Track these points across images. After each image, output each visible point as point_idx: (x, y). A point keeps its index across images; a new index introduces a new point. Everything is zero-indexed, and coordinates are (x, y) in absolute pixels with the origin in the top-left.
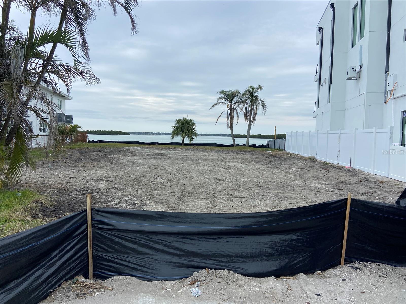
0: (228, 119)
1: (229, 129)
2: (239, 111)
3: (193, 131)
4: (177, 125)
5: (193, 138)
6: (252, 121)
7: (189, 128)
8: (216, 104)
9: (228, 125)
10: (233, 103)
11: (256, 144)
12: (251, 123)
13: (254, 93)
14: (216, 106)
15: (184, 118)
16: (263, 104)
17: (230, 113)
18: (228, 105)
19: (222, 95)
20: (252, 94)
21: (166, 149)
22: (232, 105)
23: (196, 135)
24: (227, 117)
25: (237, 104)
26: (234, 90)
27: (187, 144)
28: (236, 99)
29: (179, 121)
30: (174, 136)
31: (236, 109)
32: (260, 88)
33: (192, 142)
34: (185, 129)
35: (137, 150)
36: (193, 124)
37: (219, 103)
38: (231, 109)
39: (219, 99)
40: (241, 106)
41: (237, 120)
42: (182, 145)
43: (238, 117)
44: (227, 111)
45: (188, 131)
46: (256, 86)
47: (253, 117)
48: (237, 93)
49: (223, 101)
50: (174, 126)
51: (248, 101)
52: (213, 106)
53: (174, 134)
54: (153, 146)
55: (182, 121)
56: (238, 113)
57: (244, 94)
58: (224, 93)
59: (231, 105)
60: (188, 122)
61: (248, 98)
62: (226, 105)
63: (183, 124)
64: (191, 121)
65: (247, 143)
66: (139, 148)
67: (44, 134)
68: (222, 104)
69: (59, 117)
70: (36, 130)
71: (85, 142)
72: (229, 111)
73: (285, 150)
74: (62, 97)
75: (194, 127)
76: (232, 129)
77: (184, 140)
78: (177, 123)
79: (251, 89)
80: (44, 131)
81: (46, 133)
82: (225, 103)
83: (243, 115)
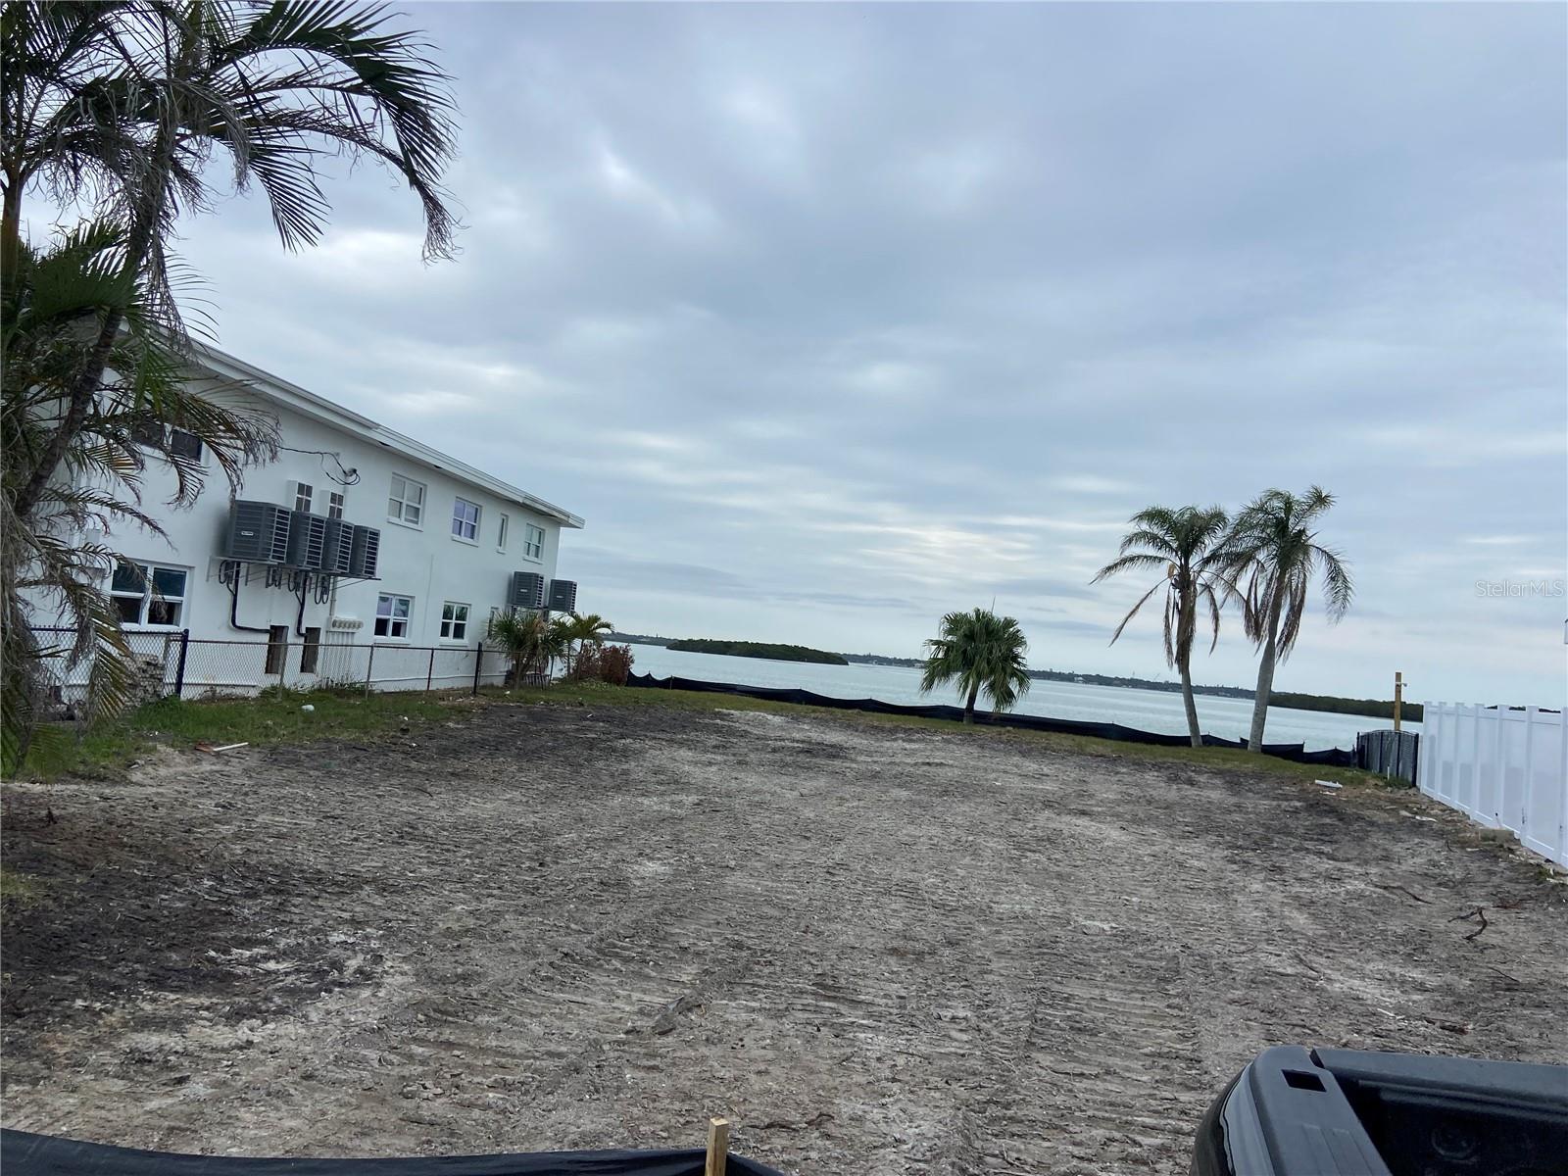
0: (1168, 627)
1: (1176, 666)
2: (1219, 593)
3: (1015, 666)
4: (949, 638)
5: (1011, 695)
6: (1280, 639)
7: (996, 653)
8: (1124, 562)
9: (1170, 652)
10: (1194, 561)
11: (1302, 746)
12: (1277, 650)
13: (1292, 520)
14: (1122, 575)
15: (977, 611)
16: (1336, 575)
17: (1182, 597)
18: (1172, 567)
19: (1145, 526)
20: (1281, 526)
21: (882, 730)
22: (1190, 566)
23: (1024, 677)
24: (1167, 617)
25: (1212, 568)
26: (1204, 507)
27: (982, 718)
28: (1210, 544)
29: (955, 623)
30: (936, 682)
31: (1207, 587)
32: (1320, 500)
33: (1007, 711)
34: (977, 658)
35: (763, 724)
36: (1017, 640)
37: (1132, 559)
38: (1184, 582)
39: (1130, 541)
40: (1227, 574)
41: (1213, 634)
42: (965, 722)
43: (1216, 618)
44: (1166, 593)
45: (989, 663)
46: (1299, 493)
47: (1286, 624)
48: (1218, 517)
49: (1151, 551)
50: (937, 643)
51: (1261, 556)
52: (1109, 568)
53: (937, 671)
54: (838, 712)
55: (970, 622)
56: (1218, 605)
57: (1244, 524)
58: (1156, 516)
59: (1185, 568)
60: (991, 628)
61: (1265, 542)
62: (1166, 565)
63: (970, 636)
64: (1009, 623)
65: (1251, 736)
66: (777, 720)
67: (458, 642)
68: (1146, 564)
69: (523, 587)
70: (424, 627)
71: (618, 682)
72: (1176, 594)
73: (1414, 784)
74: (545, 518)
75: (1019, 650)
76: (1184, 668)
77: (972, 699)
78: (949, 632)
79: (1277, 503)
80: (459, 632)
81: (465, 641)
82: (1161, 559)
83: (1240, 614)
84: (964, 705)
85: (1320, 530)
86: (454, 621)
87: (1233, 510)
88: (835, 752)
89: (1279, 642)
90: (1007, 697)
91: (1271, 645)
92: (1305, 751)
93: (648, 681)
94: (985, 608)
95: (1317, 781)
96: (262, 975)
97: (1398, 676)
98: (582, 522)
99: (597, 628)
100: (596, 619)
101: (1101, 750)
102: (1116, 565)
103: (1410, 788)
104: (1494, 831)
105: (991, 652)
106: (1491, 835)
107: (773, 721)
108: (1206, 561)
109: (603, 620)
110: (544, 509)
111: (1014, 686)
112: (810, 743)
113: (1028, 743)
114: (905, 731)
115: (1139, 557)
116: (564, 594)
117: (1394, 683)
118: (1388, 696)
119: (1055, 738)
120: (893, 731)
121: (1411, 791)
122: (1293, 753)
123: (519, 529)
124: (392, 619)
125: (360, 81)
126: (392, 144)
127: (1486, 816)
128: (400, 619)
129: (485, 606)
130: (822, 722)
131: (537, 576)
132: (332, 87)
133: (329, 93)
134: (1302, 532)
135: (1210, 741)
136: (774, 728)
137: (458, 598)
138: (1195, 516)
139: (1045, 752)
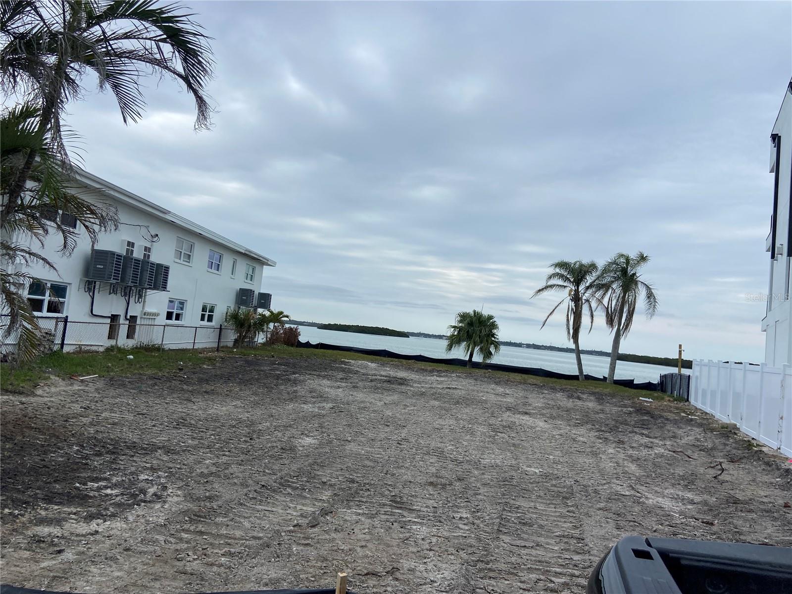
0: (568, 320)
1: (572, 340)
2: (594, 304)
3: (493, 339)
4: (460, 325)
5: (491, 353)
6: (623, 327)
7: (483, 333)
8: (546, 287)
9: (569, 333)
10: (582, 288)
11: (633, 380)
12: (622, 332)
13: (629, 268)
14: (545, 293)
15: (475, 311)
16: (650, 295)
17: (575, 306)
18: (571, 291)
19: (558, 270)
20: (624, 271)
21: (426, 371)
22: (580, 290)
23: (497, 345)
24: (568, 315)
25: (590, 291)
26: (586, 261)
27: (477, 365)
28: (589, 279)
29: (464, 317)
30: (453, 347)
31: (587, 301)
32: (643, 258)
33: (488, 361)
34: (474, 335)
35: (366, 367)
36: (494, 326)
37: (551, 286)
38: (576, 298)
39: (550, 278)
40: (598, 294)
41: (591, 324)
42: (467, 367)
43: (592, 316)
44: (568, 303)
45: (480, 338)
46: (633, 255)
47: (626, 320)
48: (593, 266)
49: (560, 282)
50: (454, 327)
51: (614, 286)
52: (540, 291)
53: (454, 341)
54: (404, 361)
55: (471, 317)
56: (593, 310)
57: (606, 270)
58: (562, 265)
59: (577, 291)
60: (481, 320)
61: (617, 279)
62: (568, 289)
63: (471, 324)
64: (491, 317)
65: (609, 375)
66: (373, 365)
67: (209, 324)
68: (558, 289)
69: (244, 296)
70: (192, 316)
71: (292, 345)
72: (572, 304)
73: (688, 400)
74: (256, 261)
75: (495, 331)
76: (576, 341)
77: (471, 356)
78: (461, 321)
79: (622, 260)
80: (210, 319)
81: (213, 324)
82: (565, 287)
83: (604, 314)
84: (467, 358)
85: (643, 273)
86: (207, 313)
87: (601, 263)
88: (403, 382)
89: (622, 328)
90: (488, 355)
91: (618, 330)
92: (634, 383)
93: (308, 345)
94: (478, 310)
95: (640, 398)
96: (103, 496)
97: (680, 346)
98: (275, 263)
99: (282, 317)
100: (281, 313)
101: (535, 381)
102: (543, 289)
103: (686, 402)
104: (727, 424)
105: (481, 332)
106: (726, 426)
107: (372, 366)
108: (587, 288)
109: (285, 314)
110: (256, 256)
111: (492, 349)
112: (389, 377)
113: (499, 378)
114: (438, 371)
115: (554, 285)
116: (265, 300)
117: (678, 350)
118: (674, 356)
119: (513, 376)
120: (432, 371)
121: (686, 404)
122: (629, 384)
123: (242, 266)
124: (175, 311)
125: (165, 36)
126: (180, 69)
127: (723, 417)
128: (180, 312)
129: (224, 305)
130: (396, 367)
131: (251, 290)
132: (150, 39)
133: (148, 42)
134: (634, 274)
135: (588, 378)
136: (372, 369)
137: (210, 301)
138: (582, 265)
139: (507, 383)
